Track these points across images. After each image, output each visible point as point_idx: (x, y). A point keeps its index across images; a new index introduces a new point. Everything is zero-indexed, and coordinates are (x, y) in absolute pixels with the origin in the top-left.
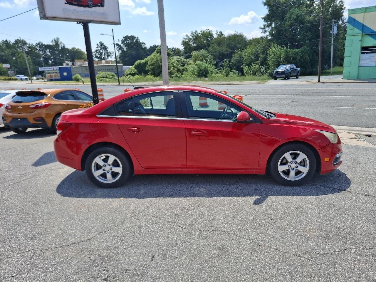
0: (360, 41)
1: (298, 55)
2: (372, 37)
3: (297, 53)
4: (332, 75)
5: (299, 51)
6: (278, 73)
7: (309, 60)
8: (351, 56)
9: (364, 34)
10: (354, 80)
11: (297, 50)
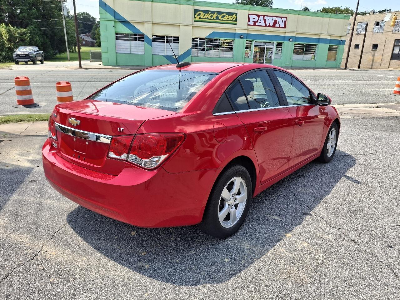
0: (114, 26)
1: (26, 36)
2: (124, 25)
3: (24, 33)
4: (69, 61)
5: (26, 31)
6: (20, 56)
7: (41, 43)
8: (107, 41)
9: (117, 20)
10: (115, 66)
11: (23, 30)
